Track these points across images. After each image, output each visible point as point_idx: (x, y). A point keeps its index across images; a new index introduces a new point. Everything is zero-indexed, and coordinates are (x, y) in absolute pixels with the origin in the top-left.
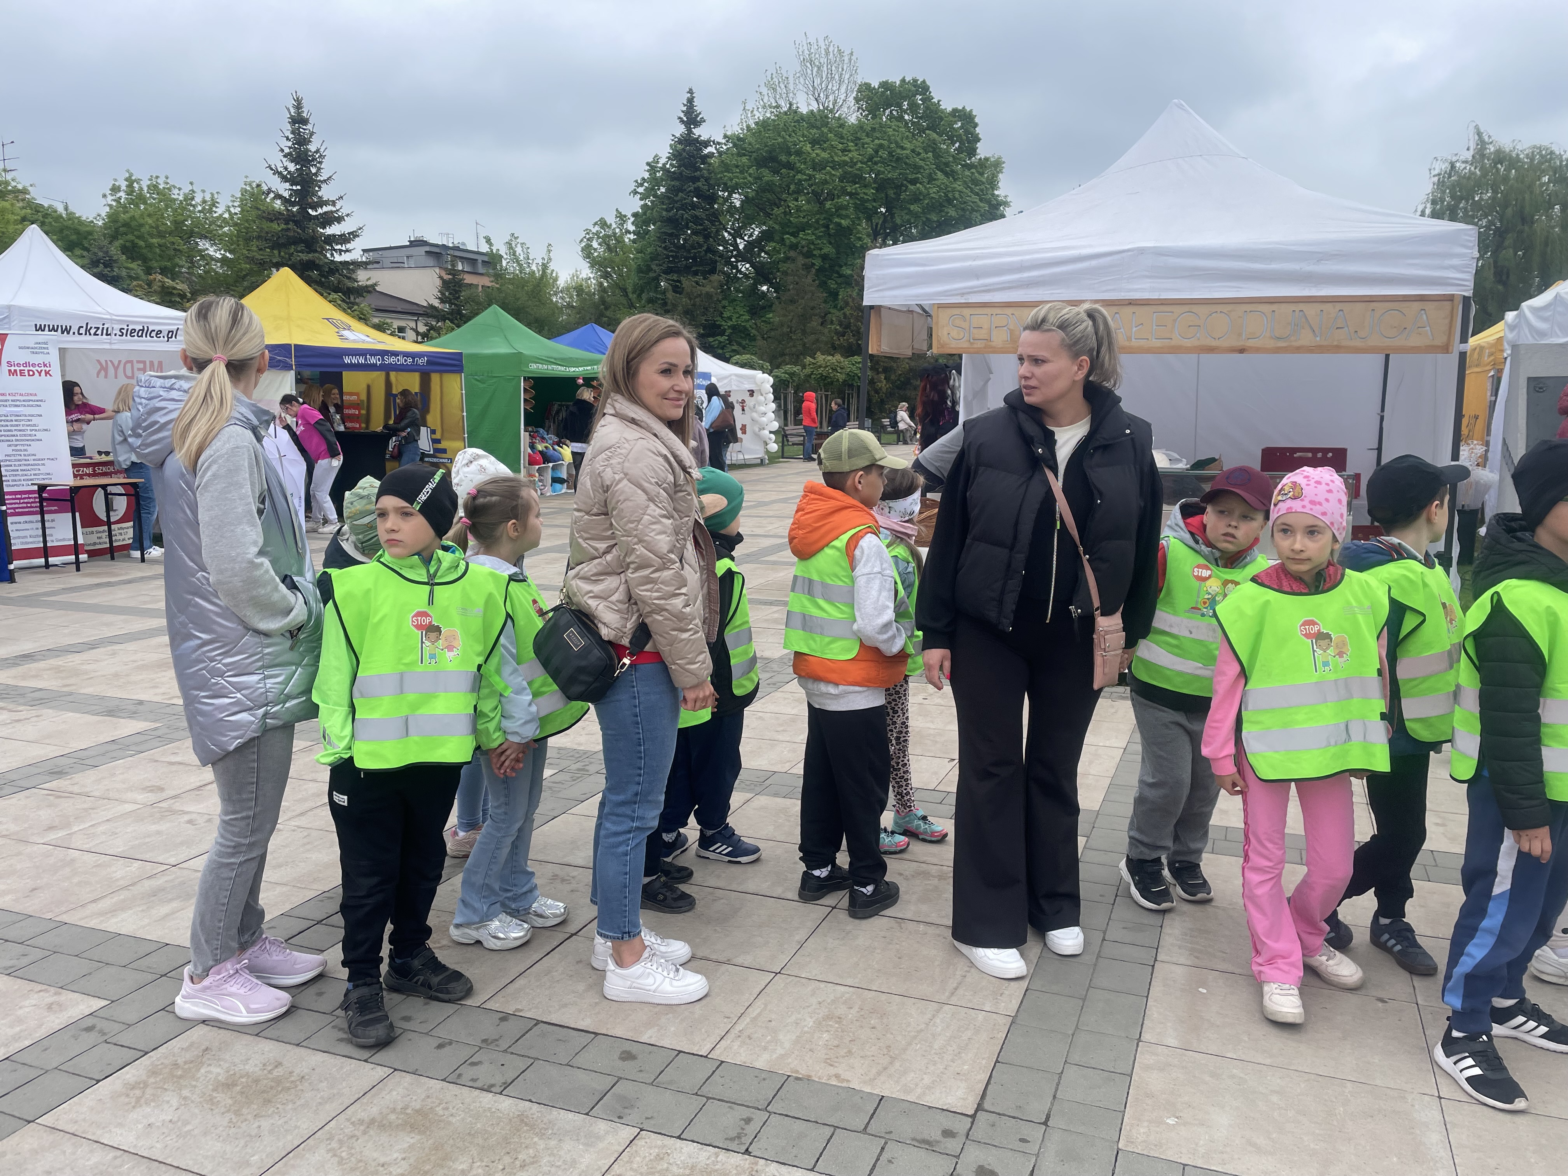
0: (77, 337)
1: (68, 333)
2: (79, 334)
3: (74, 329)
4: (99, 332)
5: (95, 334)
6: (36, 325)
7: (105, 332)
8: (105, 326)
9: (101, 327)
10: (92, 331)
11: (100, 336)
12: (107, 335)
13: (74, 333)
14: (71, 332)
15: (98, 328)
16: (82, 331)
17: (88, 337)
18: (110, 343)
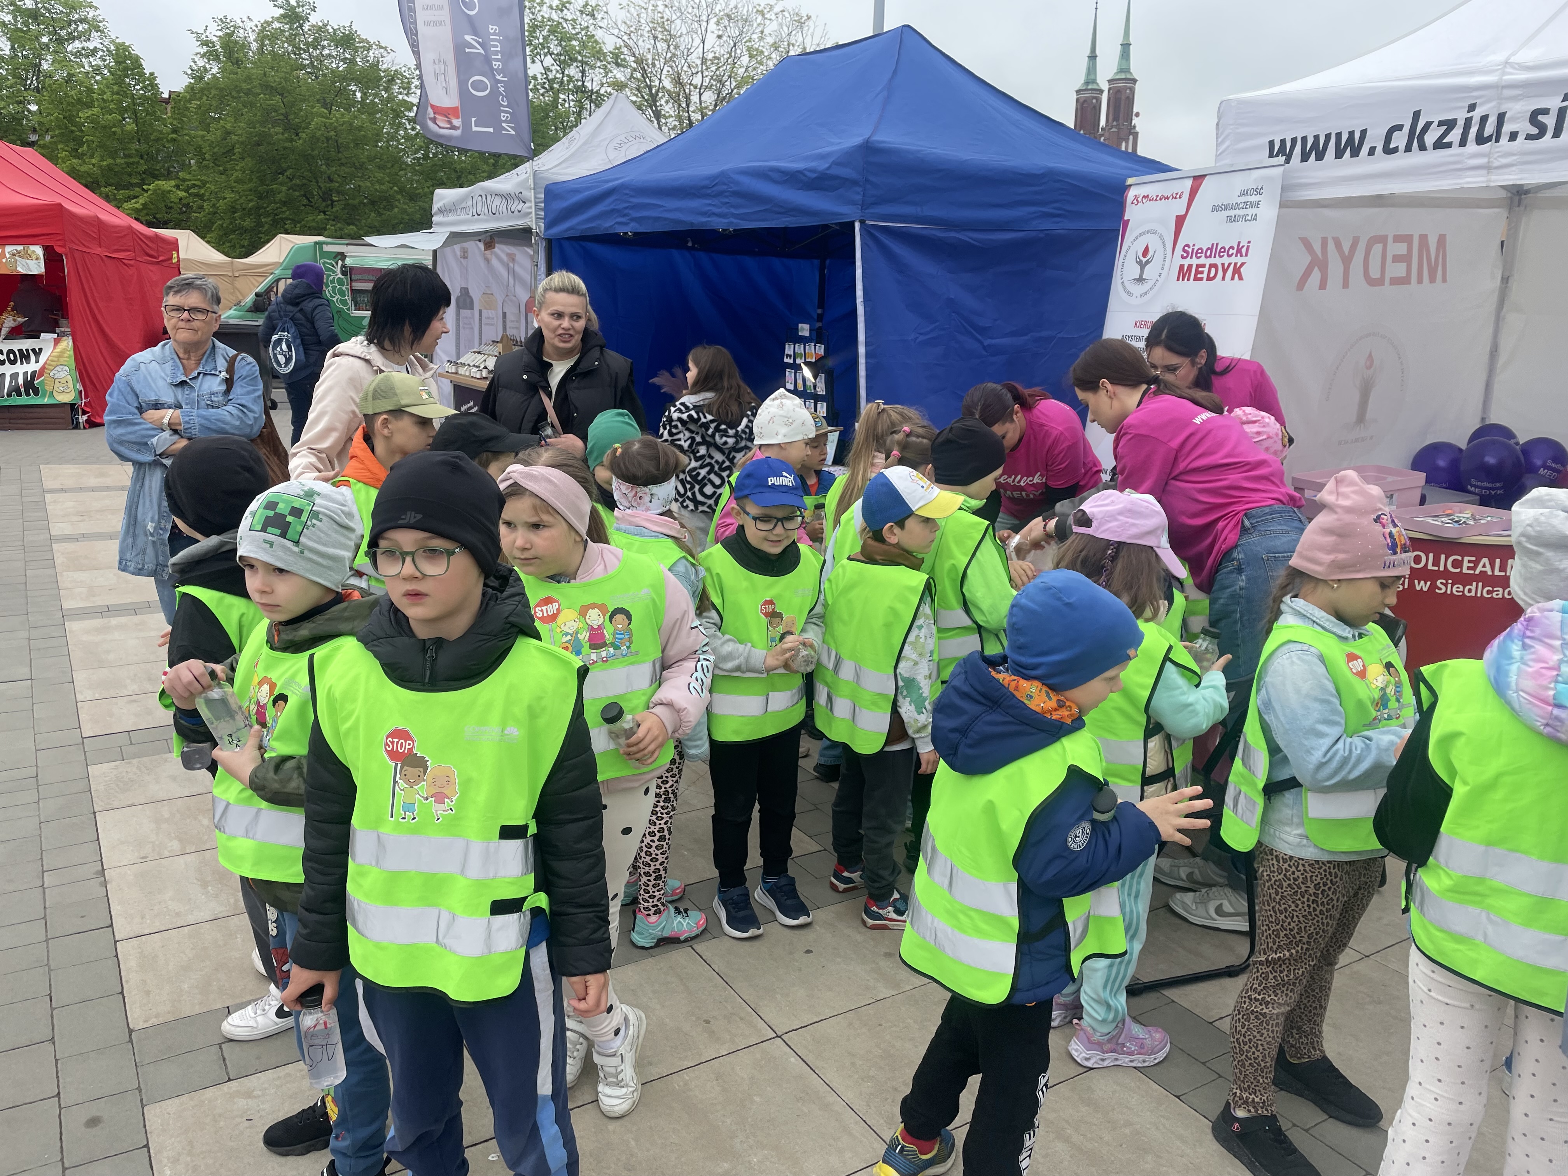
0: (1383, 163)
1: (1355, 153)
2: (1389, 150)
3: (1376, 138)
4: (1455, 136)
5: (1439, 145)
6: (1271, 143)
7: (1474, 130)
8: (1477, 115)
9: (1461, 116)
10: (1430, 138)
11: (1455, 150)
12: (1481, 140)
13: (1372, 152)
14: (1365, 150)
15: (1450, 125)
16: (1399, 140)
17: (1417, 158)
18: (1488, 168)
